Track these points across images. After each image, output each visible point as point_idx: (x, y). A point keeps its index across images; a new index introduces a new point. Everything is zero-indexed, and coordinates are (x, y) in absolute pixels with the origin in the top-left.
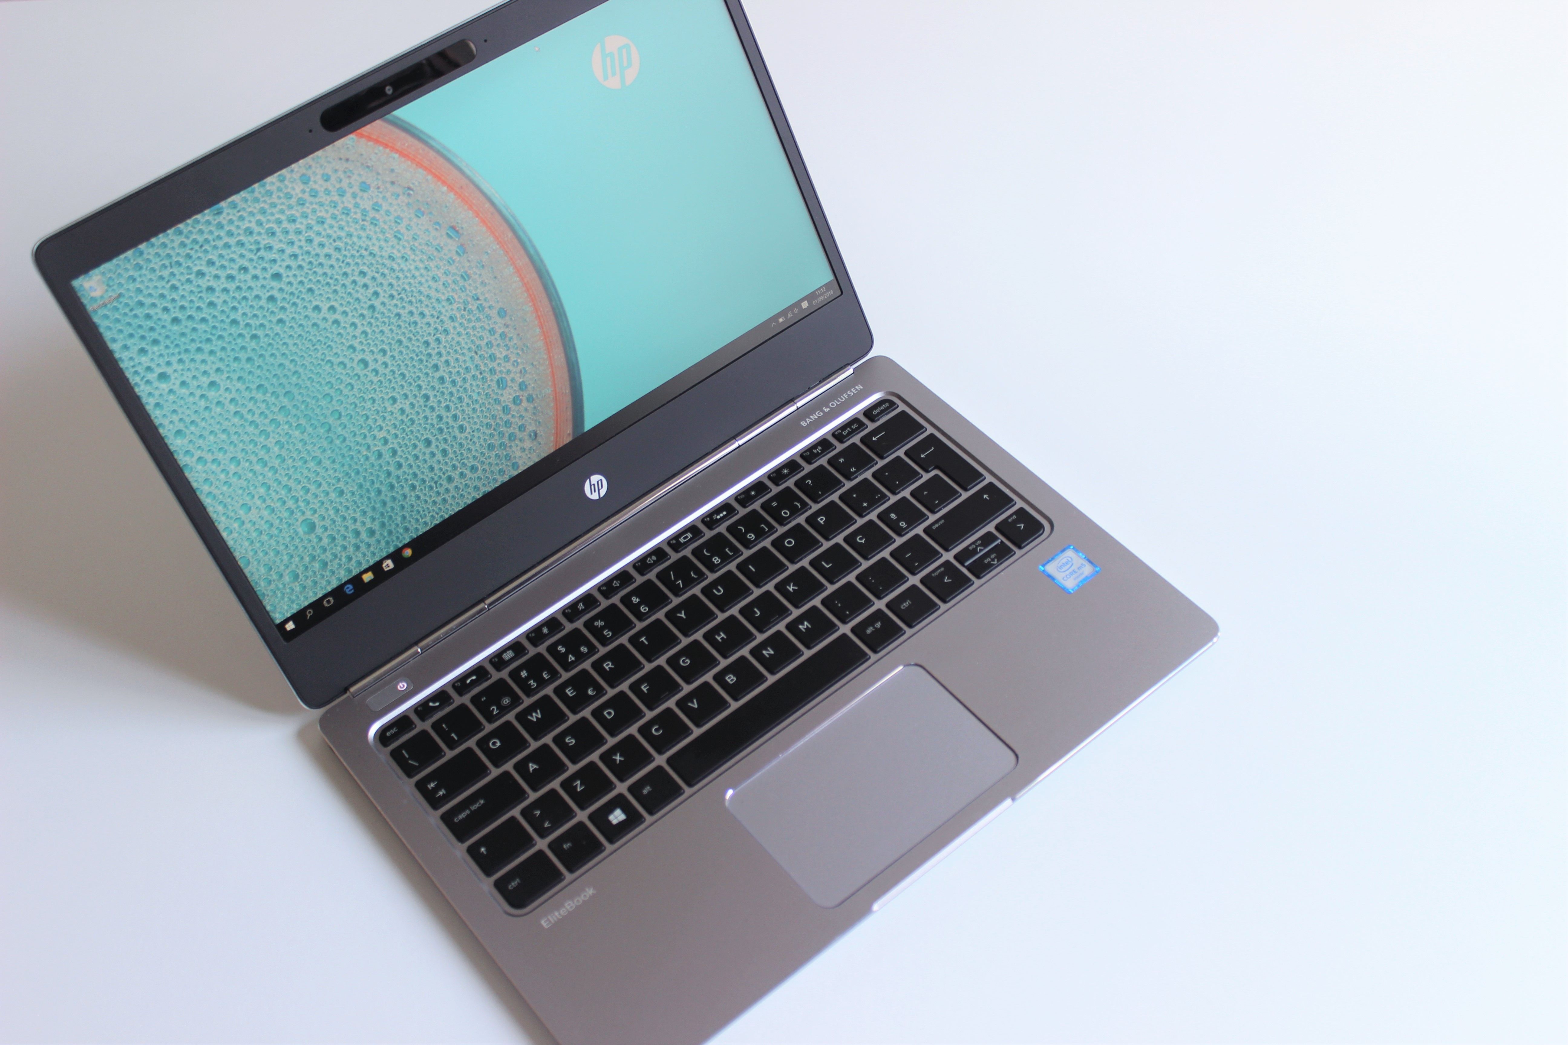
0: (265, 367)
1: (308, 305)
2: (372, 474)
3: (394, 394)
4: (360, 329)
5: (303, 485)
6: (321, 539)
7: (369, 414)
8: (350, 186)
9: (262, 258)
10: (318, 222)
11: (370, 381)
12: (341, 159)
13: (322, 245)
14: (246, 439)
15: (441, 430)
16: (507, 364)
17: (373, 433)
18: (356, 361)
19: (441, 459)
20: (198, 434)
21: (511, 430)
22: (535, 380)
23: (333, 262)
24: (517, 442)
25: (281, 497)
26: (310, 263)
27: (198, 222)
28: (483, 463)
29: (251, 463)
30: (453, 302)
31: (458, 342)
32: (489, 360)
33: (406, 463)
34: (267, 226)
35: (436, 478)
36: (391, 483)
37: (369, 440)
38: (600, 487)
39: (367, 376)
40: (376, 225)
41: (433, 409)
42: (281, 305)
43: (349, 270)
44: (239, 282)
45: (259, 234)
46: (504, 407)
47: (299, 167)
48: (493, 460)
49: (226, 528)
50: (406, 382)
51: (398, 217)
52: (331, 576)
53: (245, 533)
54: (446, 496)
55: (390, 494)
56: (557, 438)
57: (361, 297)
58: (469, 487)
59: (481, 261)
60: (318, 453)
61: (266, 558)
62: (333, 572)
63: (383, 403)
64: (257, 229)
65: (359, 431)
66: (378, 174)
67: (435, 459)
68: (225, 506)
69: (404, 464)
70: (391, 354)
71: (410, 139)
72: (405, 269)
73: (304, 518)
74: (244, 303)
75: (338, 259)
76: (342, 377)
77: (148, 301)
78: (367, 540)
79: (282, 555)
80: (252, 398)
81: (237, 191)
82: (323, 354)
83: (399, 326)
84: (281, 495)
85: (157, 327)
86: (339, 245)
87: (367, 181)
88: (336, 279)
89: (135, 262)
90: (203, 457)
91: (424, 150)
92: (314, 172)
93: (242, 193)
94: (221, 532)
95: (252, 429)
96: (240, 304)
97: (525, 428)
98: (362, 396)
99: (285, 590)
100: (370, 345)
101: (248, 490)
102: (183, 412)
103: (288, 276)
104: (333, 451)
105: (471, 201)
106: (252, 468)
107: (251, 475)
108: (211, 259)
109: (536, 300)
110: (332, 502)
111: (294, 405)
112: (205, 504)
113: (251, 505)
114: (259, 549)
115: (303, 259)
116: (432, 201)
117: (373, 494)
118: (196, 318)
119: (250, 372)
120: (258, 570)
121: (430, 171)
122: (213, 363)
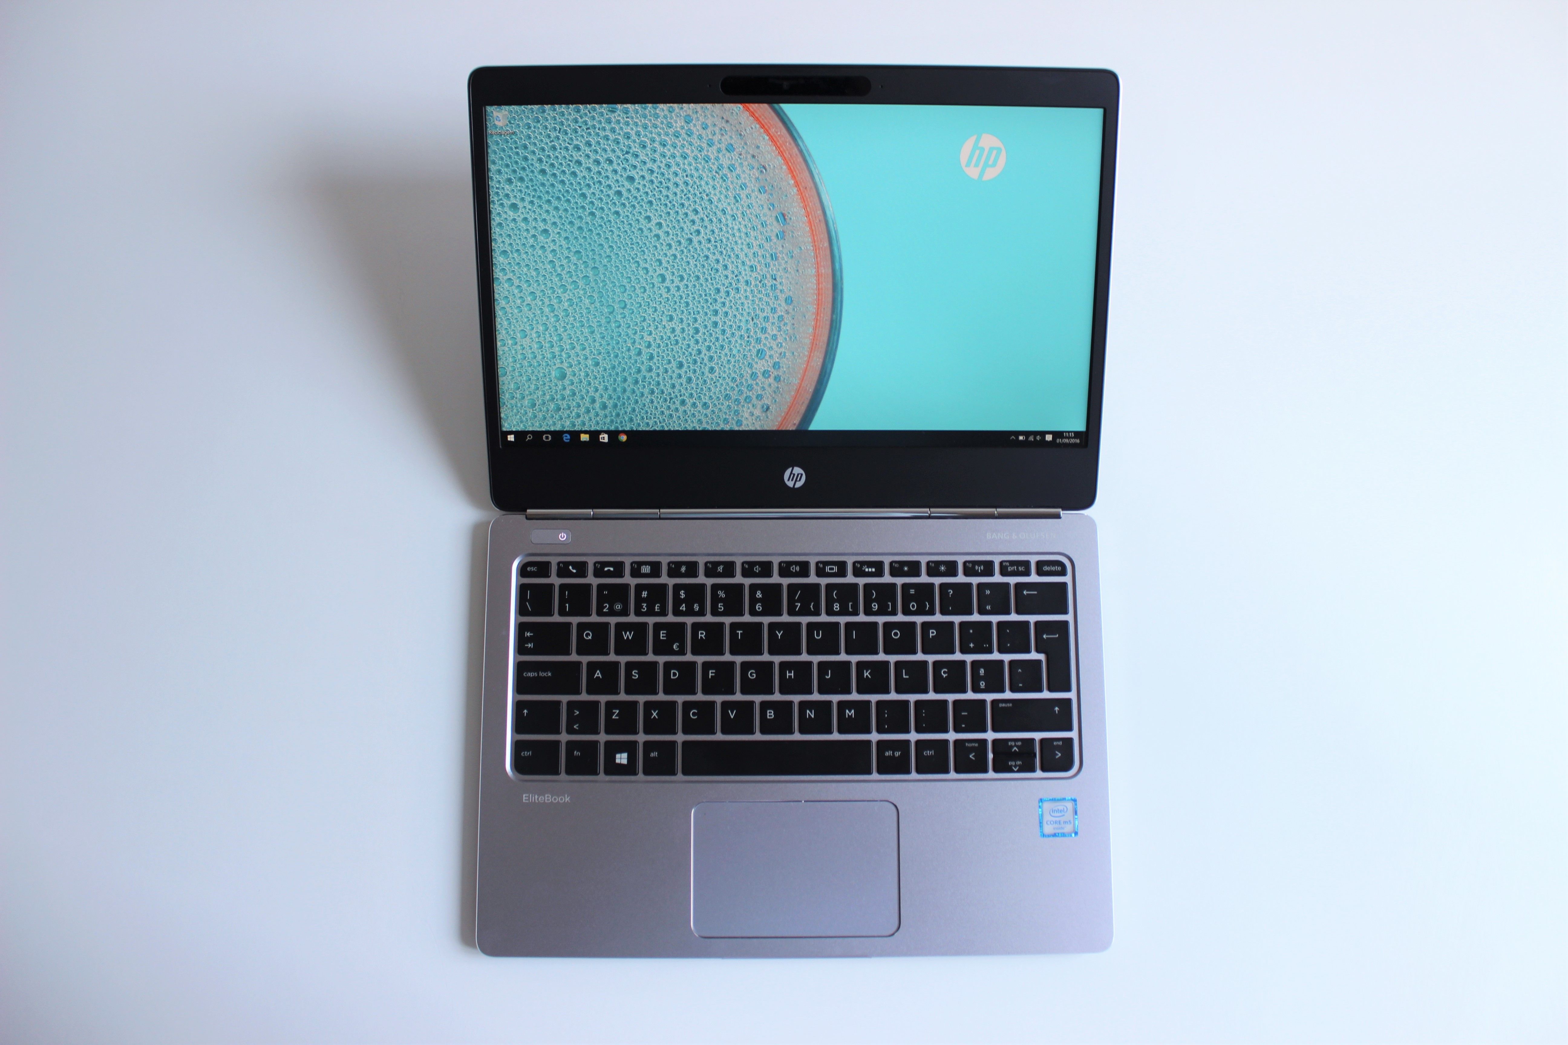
0: (589, 240)
2: (627, 363)
3: (674, 314)
4: (673, 251)
5: (572, 342)
6: (565, 389)
7: (647, 317)
8: (720, 142)
9: (627, 160)
10: (682, 156)
12: (723, 118)
13: (676, 175)
14: (549, 284)
15: (695, 362)
16: (772, 341)
17: (642, 333)
18: (657, 273)
19: (684, 383)
20: (517, 261)
22: (789, 367)
23: (678, 191)
25: (552, 340)
26: (661, 183)
27: (595, 110)
28: (715, 405)
29: (543, 303)
30: (754, 270)
31: (742, 303)
32: (760, 330)
33: (656, 370)
34: (643, 139)
35: (673, 395)
36: (637, 378)
37: (637, 337)
41: (697, 342)
42: (624, 201)
43: (686, 204)
44: (602, 168)
45: (634, 141)
46: (753, 373)
47: (688, 108)
48: (724, 408)
49: (502, 340)
50: (686, 310)
51: (745, 184)
52: (558, 420)
53: (513, 352)
54: (674, 414)
57: (685, 228)
58: (695, 417)
59: (793, 251)
60: (595, 325)
63: (661, 316)
64: (634, 137)
66: (746, 144)
67: (679, 381)
68: (510, 324)
69: (654, 370)
70: (686, 283)
71: (784, 131)
72: (730, 225)
73: (561, 366)
74: (597, 186)
76: (641, 279)
77: (531, 148)
80: (568, 257)
81: (633, 102)
82: (636, 254)
83: (704, 266)
84: (553, 339)
85: (528, 169)
86: (689, 181)
87: (734, 144)
88: (674, 205)
89: (536, 115)
90: (512, 280)
91: (790, 144)
92: (697, 118)
93: (636, 105)
94: (497, 340)
95: (556, 279)
96: (594, 185)
97: (762, 398)
98: (649, 302)
99: (521, 410)
100: (674, 267)
101: (532, 322)
102: (515, 240)
103: (639, 183)
104: (606, 330)
105: (808, 202)
106: (542, 308)
107: (539, 312)
108: (590, 141)
109: (821, 306)
110: (587, 366)
111: (596, 280)
112: (497, 314)
113: (528, 334)
114: (518, 369)
115: (657, 177)
116: (777, 186)
117: (620, 379)
118: (559, 177)
119: (576, 238)
120: (509, 383)
121: (787, 162)
122: (554, 216)
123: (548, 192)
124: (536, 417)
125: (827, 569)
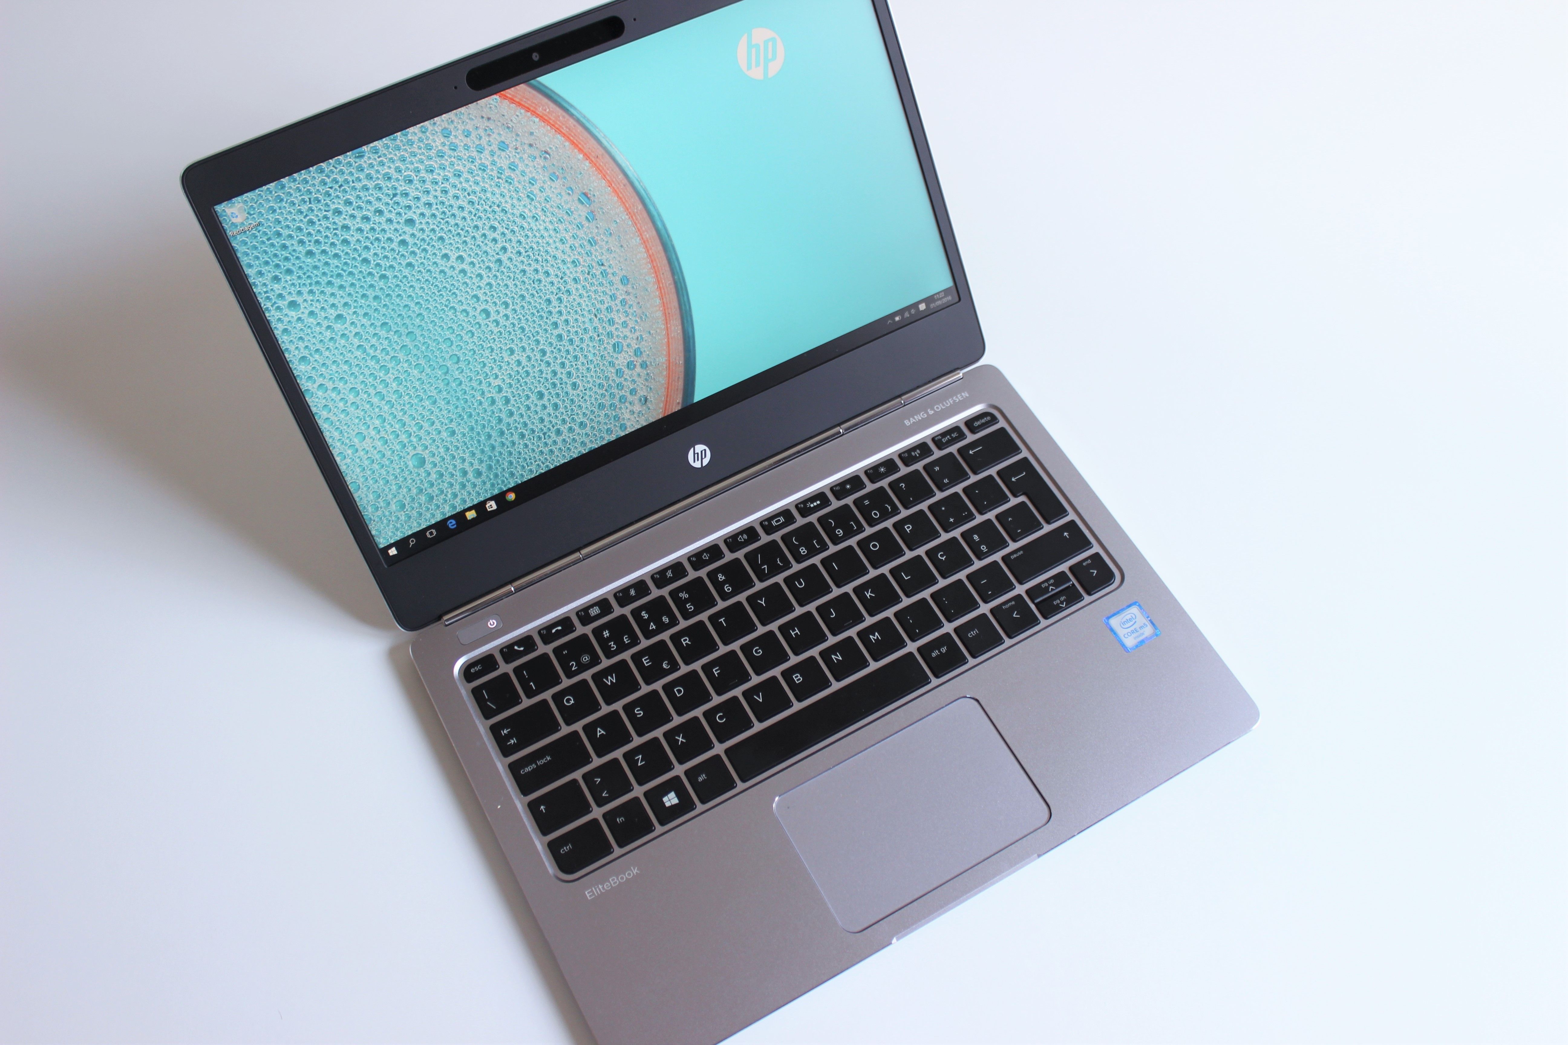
0: (391, 307)
1: (437, 252)
2: (484, 418)
3: (513, 346)
4: (486, 280)
5: (417, 421)
6: (429, 474)
7: (486, 361)
8: (489, 144)
9: (398, 203)
10: (455, 175)
11: (491, 331)
12: (483, 117)
14: (367, 372)
15: (554, 385)
16: (624, 330)
17: (488, 380)
18: (478, 311)
19: (552, 412)
20: (321, 362)
21: (622, 393)
23: (465, 214)
24: (627, 404)
25: (395, 430)
26: (444, 213)
27: (340, 163)
28: (592, 420)
29: (369, 395)
31: (579, 304)
33: (517, 412)
34: (405, 174)
35: (545, 430)
36: (501, 429)
37: (484, 386)
38: (703, 457)
39: (488, 326)
40: (510, 183)
41: (548, 364)
42: (412, 249)
43: (480, 224)
44: (373, 223)
45: (398, 180)
46: (617, 370)
48: (602, 419)
50: (524, 336)
51: (533, 178)
52: (435, 510)
53: (358, 460)
54: (553, 448)
55: (499, 440)
56: (666, 405)
57: (489, 250)
58: (576, 441)
59: (609, 229)
60: (434, 393)
61: (376, 486)
62: (438, 507)
63: (501, 353)
64: (395, 175)
65: (475, 377)
66: (517, 135)
67: (546, 412)
68: (341, 432)
70: (513, 307)
71: (552, 105)
72: (535, 228)
73: (415, 453)
74: (376, 244)
75: (470, 212)
76: (464, 324)
77: (285, 232)
78: (473, 480)
79: (391, 485)
80: (375, 334)
81: (380, 138)
82: (448, 300)
83: (524, 282)
84: (395, 428)
85: (292, 258)
86: (473, 199)
87: (505, 141)
88: (467, 231)
89: (276, 194)
90: (324, 385)
91: (564, 117)
92: (455, 127)
93: (384, 139)
94: (335, 456)
95: (373, 363)
96: (373, 245)
97: (636, 392)
98: (481, 344)
99: (391, 517)
100: (493, 296)
101: (364, 420)
102: (309, 340)
103: (421, 223)
104: (448, 393)
105: (605, 171)
106: (370, 400)
107: (368, 406)
108: (349, 199)
109: (659, 271)
110: (443, 440)
111: (416, 345)
112: (322, 429)
113: (366, 435)
114: (370, 477)
115: (437, 208)
116: (567, 166)
117: (483, 438)
118: (330, 253)
119: (376, 310)
120: (367, 496)
121: (568, 138)
122: (342, 297)
123: (324, 274)
124: (410, 517)
125: (774, 523)
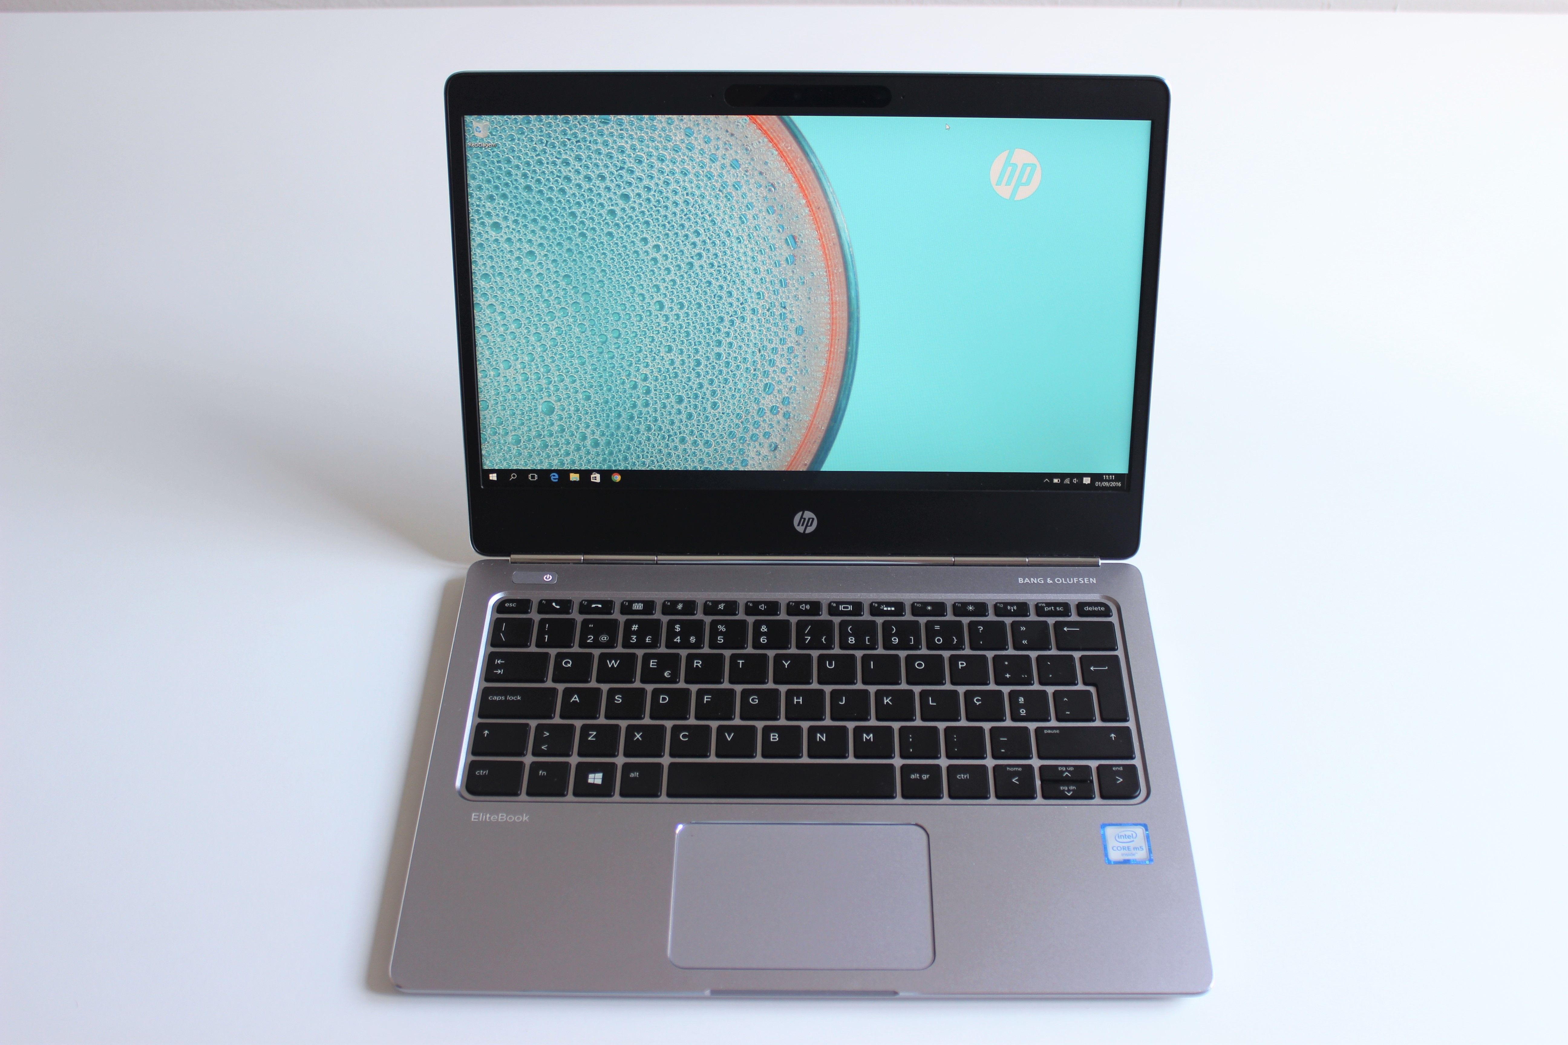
0: (579, 264)
1: (639, 234)
2: (621, 398)
4: (672, 276)
5: (561, 374)
6: (552, 424)
7: (643, 348)
9: (621, 177)
10: (682, 172)
11: (658, 323)
12: (727, 131)
13: (675, 192)
14: (535, 311)
15: (696, 396)
16: (781, 375)
17: (638, 365)
18: (655, 300)
19: (684, 420)
21: (756, 431)
22: (800, 402)
24: (757, 444)
25: (539, 372)
26: (658, 201)
27: (585, 121)
29: (529, 332)
30: (762, 298)
31: (748, 333)
32: (768, 363)
33: (653, 405)
34: (638, 153)
36: (632, 414)
37: (632, 370)
38: (809, 525)
39: (658, 317)
40: (729, 200)
41: (698, 375)
43: (687, 224)
44: (593, 185)
45: (629, 156)
46: (760, 409)
47: (689, 120)
48: (728, 447)
49: (484, 370)
50: (687, 340)
51: (751, 204)
53: (496, 384)
54: (673, 452)
55: (627, 423)
56: (793, 461)
57: (686, 251)
58: (696, 456)
59: (804, 277)
60: (586, 356)
61: (502, 413)
62: (549, 457)
63: (659, 347)
65: (628, 357)
66: (752, 159)
67: (679, 417)
68: (492, 353)
69: (651, 405)
70: (687, 311)
71: (795, 145)
72: (735, 248)
74: (588, 204)
75: (682, 210)
76: (637, 307)
78: (589, 447)
79: (516, 418)
80: (556, 282)
81: (628, 113)
82: (631, 279)
83: (706, 293)
85: (511, 186)
86: (690, 200)
87: (739, 160)
88: (673, 226)
89: (520, 126)
90: (495, 306)
91: (802, 160)
92: (699, 130)
93: (632, 116)
94: (478, 371)
95: (543, 306)
96: (585, 203)
97: (769, 436)
98: (645, 331)
99: (504, 446)
100: (673, 294)
101: (516, 352)
102: (497, 262)
103: (635, 202)
104: (598, 361)
105: (821, 224)
106: (528, 336)
107: (524, 341)
108: (581, 155)
109: (835, 336)
110: (577, 400)
111: (587, 306)
112: (478, 343)
113: (512, 365)
114: (501, 403)
115: (654, 195)
116: (787, 205)
117: (613, 414)
118: (545, 195)
119: (565, 261)
120: (491, 418)
121: (798, 180)
122: (540, 237)
123: (533, 211)
124: (520, 454)
125: (842, 608)
